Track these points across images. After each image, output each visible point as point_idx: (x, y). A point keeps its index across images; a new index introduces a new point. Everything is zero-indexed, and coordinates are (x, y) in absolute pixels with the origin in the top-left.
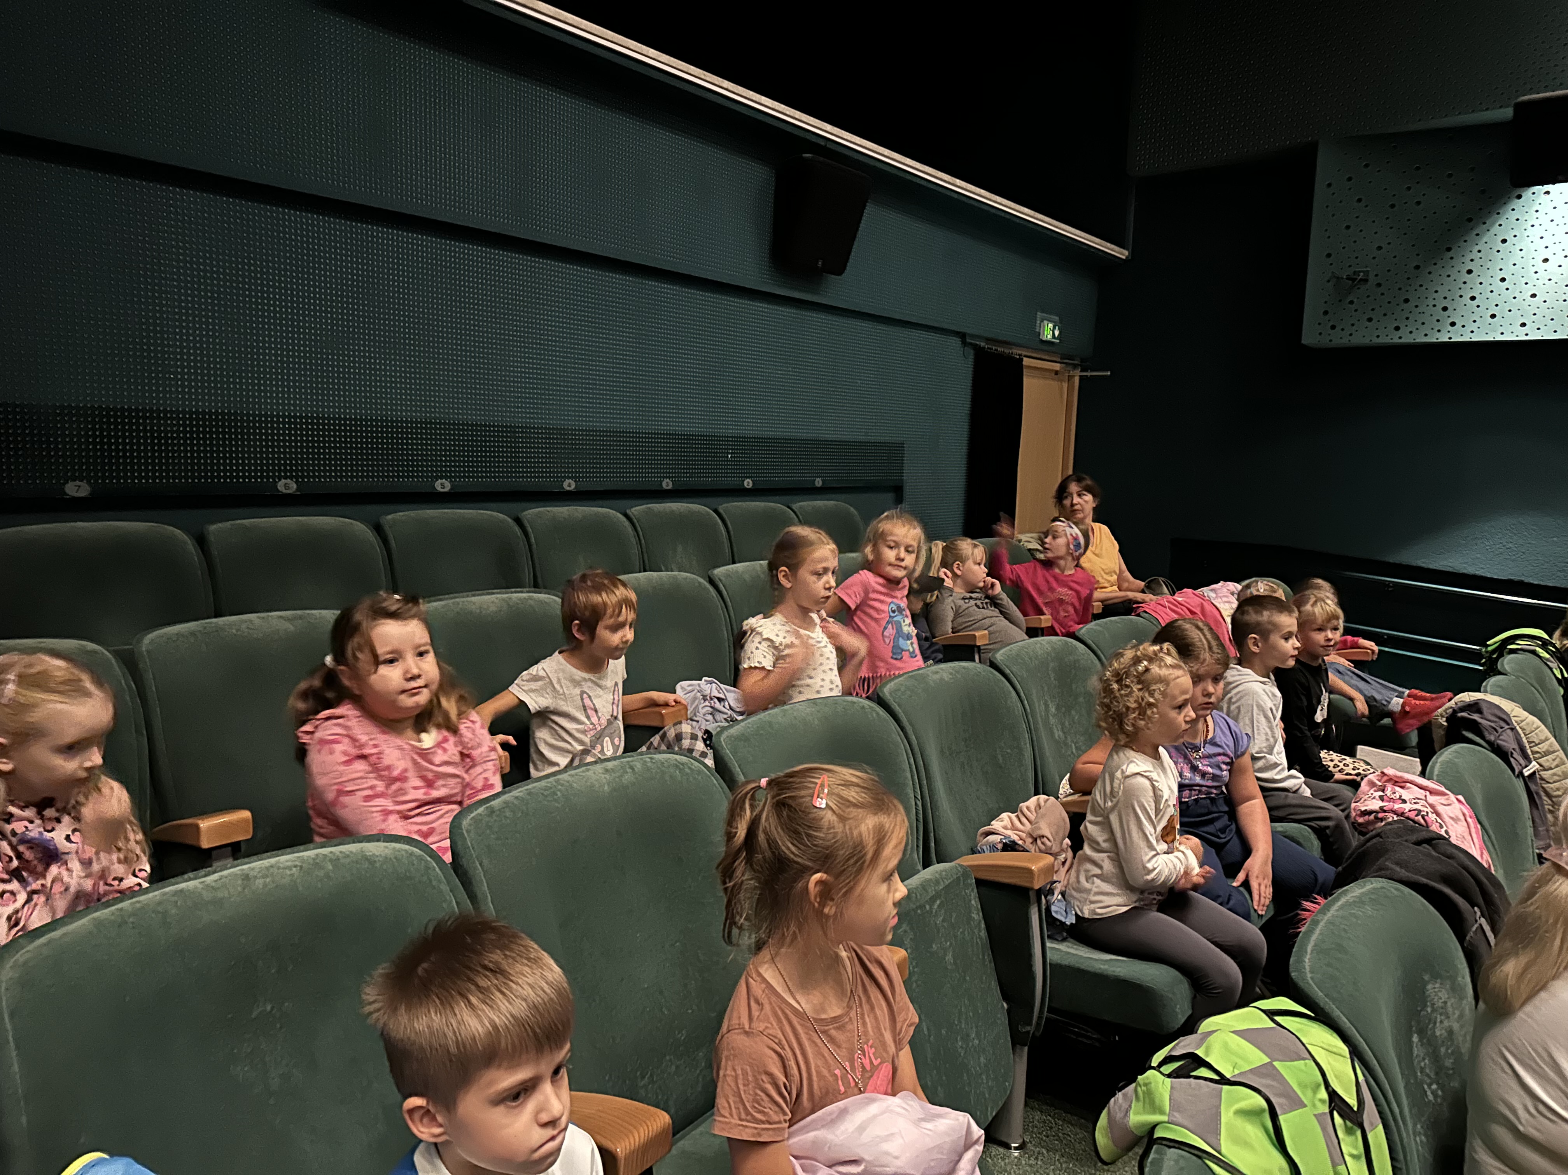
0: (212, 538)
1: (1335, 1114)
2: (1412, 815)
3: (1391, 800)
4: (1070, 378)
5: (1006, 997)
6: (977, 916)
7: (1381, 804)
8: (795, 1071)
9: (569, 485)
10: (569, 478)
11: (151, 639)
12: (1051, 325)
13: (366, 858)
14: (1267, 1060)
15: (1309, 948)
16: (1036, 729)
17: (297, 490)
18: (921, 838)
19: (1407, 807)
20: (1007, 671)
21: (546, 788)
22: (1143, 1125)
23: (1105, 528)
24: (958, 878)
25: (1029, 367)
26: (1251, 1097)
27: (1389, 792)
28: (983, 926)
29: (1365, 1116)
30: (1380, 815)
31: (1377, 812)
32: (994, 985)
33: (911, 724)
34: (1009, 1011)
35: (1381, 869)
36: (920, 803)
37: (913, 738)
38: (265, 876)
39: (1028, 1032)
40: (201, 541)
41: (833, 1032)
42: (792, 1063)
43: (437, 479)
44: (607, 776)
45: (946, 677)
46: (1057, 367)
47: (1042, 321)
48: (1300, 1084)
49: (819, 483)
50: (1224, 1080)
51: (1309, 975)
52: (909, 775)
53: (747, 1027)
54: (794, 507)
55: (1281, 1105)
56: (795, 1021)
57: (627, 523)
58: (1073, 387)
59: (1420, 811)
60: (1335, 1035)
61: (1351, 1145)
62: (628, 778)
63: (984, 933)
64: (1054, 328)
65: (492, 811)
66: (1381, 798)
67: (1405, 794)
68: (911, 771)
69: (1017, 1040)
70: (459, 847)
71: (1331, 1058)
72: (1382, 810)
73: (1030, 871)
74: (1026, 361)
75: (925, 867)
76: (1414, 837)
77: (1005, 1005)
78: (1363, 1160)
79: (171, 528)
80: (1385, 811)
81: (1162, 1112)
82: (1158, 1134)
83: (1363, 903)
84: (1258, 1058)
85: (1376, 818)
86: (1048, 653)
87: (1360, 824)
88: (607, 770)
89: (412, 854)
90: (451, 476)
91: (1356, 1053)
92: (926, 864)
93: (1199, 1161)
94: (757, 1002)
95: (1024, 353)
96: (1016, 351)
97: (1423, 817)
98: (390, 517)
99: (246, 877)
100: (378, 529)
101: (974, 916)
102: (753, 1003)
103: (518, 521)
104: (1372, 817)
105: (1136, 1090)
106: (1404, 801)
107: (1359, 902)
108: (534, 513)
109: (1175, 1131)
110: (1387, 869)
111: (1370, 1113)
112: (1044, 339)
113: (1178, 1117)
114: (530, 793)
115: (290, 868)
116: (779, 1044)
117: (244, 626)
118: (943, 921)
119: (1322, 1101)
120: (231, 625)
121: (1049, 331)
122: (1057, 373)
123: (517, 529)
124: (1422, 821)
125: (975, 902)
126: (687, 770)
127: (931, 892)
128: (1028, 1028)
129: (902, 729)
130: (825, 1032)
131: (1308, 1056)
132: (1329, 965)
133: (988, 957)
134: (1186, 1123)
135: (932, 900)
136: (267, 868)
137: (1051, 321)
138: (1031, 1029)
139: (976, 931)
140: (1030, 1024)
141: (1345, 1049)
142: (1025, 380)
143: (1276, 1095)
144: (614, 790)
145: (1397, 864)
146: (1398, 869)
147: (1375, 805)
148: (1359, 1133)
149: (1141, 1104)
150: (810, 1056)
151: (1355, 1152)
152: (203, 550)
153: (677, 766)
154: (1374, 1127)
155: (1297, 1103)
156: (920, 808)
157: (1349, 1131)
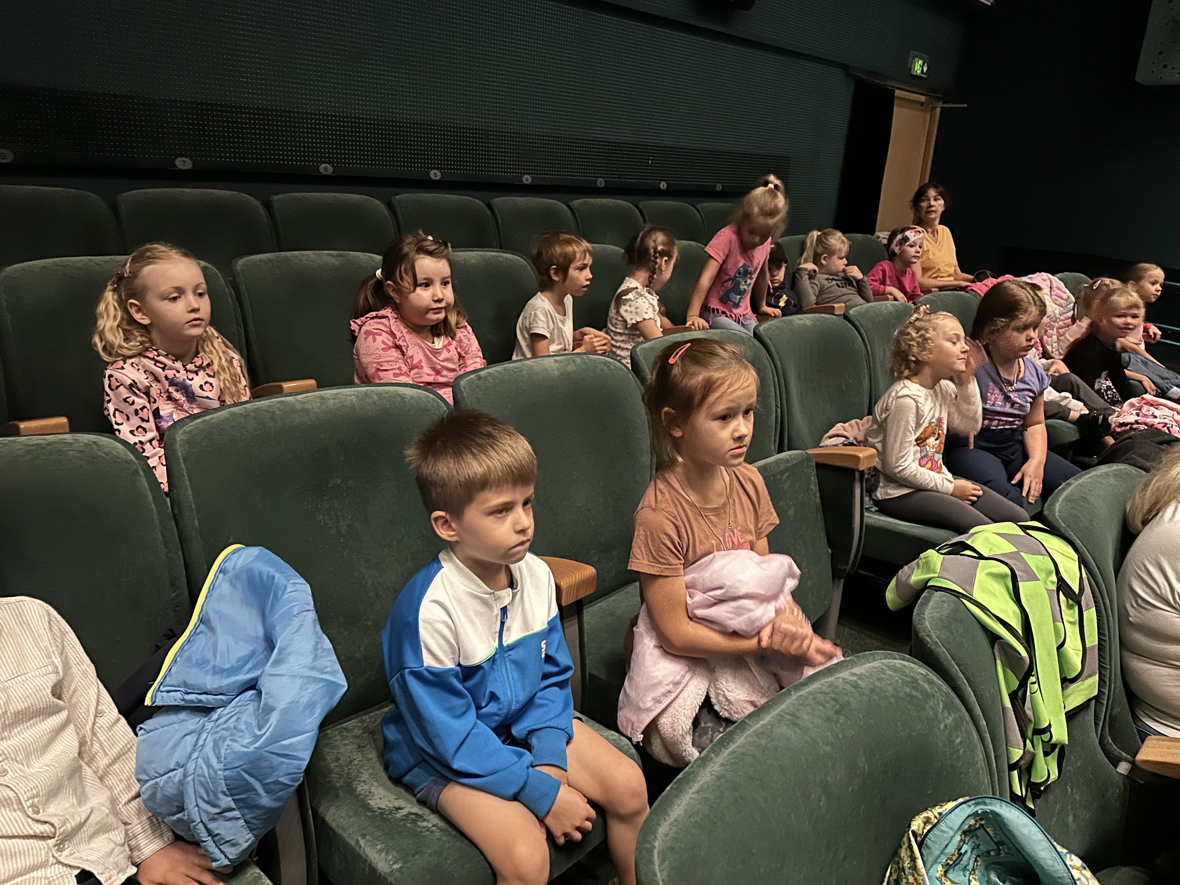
0: (275, 205)
1: (1061, 593)
2: (1160, 427)
3: (1145, 416)
4: (933, 109)
5: (830, 544)
6: (814, 487)
7: (1137, 418)
8: (685, 535)
9: (527, 180)
10: (527, 174)
11: (242, 263)
12: (920, 62)
13: (399, 395)
14: (1015, 550)
15: (1061, 499)
16: (874, 367)
17: (333, 172)
18: (778, 435)
19: (1156, 421)
20: (857, 323)
21: (516, 368)
22: (921, 581)
23: (947, 229)
24: (803, 460)
25: (899, 98)
26: (999, 566)
27: (1144, 410)
28: (818, 494)
29: (1083, 598)
30: (1135, 426)
31: (1132, 424)
32: (823, 534)
33: (778, 354)
34: (832, 555)
35: (1127, 459)
36: (779, 410)
37: (778, 363)
38: (334, 399)
39: (845, 570)
40: (268, 206)
41: (712, 517)
42: (683, 530)
43: (432, 169)
44: (557, 365)
45: (808, 323)
46: (923, 98)
47: (914, 58)
48: (1037, 568)
49: (719, 187)
50: (981, 557)
51: (1057, 514)
52: (773, 389)
53: (654, 506)
54: (698, 206)
55: (1021, 577)
56: (686, 506)
57: (569, 212)
58: (935, 118)
59: (1166, 424)
60: (1070, 546)
61: (1070, 615)
62: (571, 368)
63: (818, 500)
64: (924, 64)
65: (480, 378)
66: (1138, 415)
67: (1157, 413)
68: (775, 386)
69: (836, 575)
70: (459, 397)
71: (1064, 559)
72: (1137, 422)
73: (857, 458)
74: (897, 93)
75: (779, 452)
76: (1158, 439)
77: (830, 551)
78: (1077, 625)
79: (247, 196)
80: (1139, 423)
81: (935, 572)
82: (930, 584)
83: (1108, 475)
84: (1009, 548)
85: (1131, 428)
86: (890, 313)
87: (1119, 433)
88: (556, 361)
89: (428, 397)
90: (441, 168)
91: (1082, 562)
92: (780, 450)
93: (956, 599)
94: (661, 492)
95: (896, 86)
96: (890, 84)
97: (1168, 428)
98: (398, 197)
99: (322, 398)
100: (390, 206)
101: (812, 487)
102: (658, 492)
103: (489, 206)
104: (1128, 428)
105: (918, 563)
106: (1155, 417)
107: (1107, 475)
108: (501, 201)
109: (942, 582)
110: (1132, 459)
111: (1087, 597)
112: (915, 73)
113: (946, 575)
114: (505, 369)
115: (350, 396)
116: (675, 517)
117: (304, 258)
118: (789, 487)
119: (1053, 583)
120: (295, 257)
121: (918, 67)
122: (922, 104)
123: (488, 212)
124: (1167, 431)
125: (814, 478)
126: (612, 367)
127: (782, 467)
128: (845, 567)
129: (771, 356)
130: (706, 516)
131: (1046, 553)
132: (1073, 508)
133: (820, 516)
134: (950, 578)
135: (783, 472)
136: (336, 394)
137: (921, 59)
138: (848, 568)
139: (813, 498)
140: (847, 564)
141: (1076, 556)
142: (895, 109)
143: (1019, 570)
144: (561, 374)
145: (1140, 456)
146: (1140, 460)
147: (1132, 419)
148: (1076, 608)
149: (920, 570)
150: (696, 530)
151: (1072, 620)
152: (269, 212)
153: (605, 363)
154: (1088, 608)
155: (1032, 577)
156: (779, 413)
157: (1070, 607)
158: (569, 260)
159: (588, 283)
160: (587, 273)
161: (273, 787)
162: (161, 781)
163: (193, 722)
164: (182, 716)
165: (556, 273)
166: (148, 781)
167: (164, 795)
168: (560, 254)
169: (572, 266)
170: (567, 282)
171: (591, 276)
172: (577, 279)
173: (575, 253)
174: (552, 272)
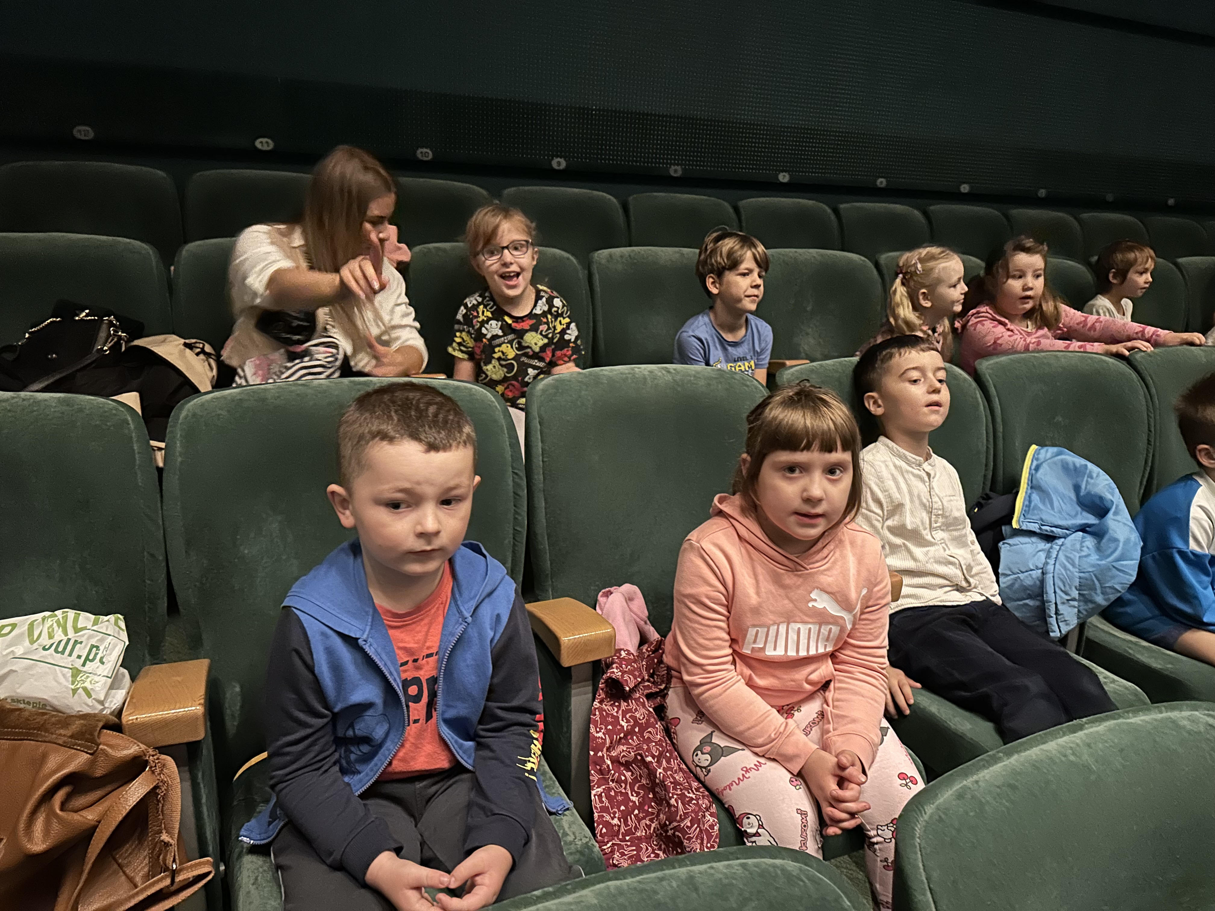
158: (1130, 265)
159: (1147, 286)
160: (1148, 277)
161: (1108, 590)
162: (1021, 576)
163: (1043, 545)
164: (1034, 539)
165: (1114, 277)
166: (1010, 575)
167: (1022, 586)
168: (1122, 261)
169: (1131, 270)
170: (1126, 284)
171: (1151, 280)
172: (1136, 282)
173: (1136, 260)
174: (1111, 275)
